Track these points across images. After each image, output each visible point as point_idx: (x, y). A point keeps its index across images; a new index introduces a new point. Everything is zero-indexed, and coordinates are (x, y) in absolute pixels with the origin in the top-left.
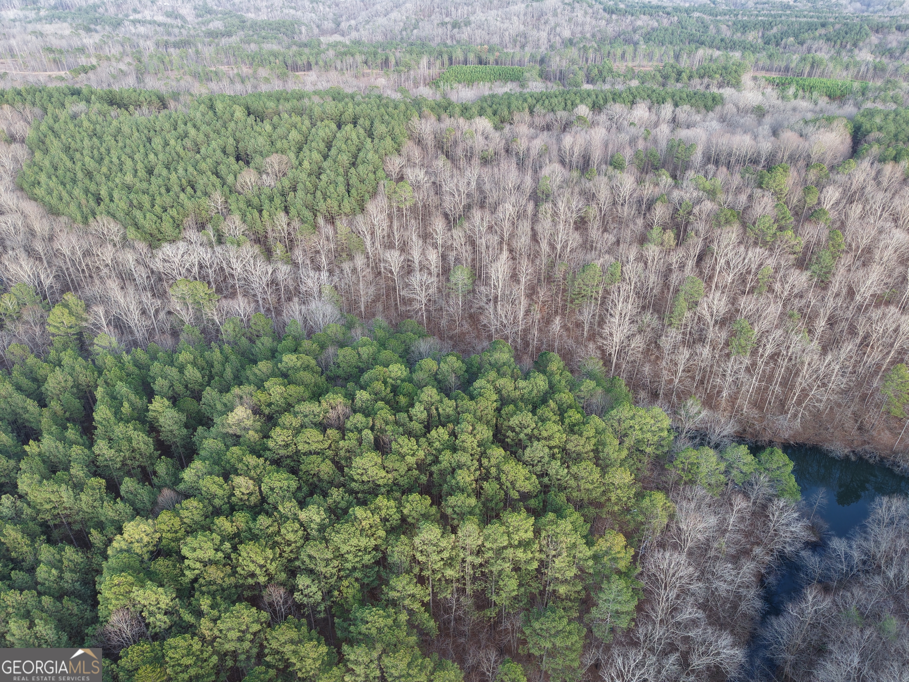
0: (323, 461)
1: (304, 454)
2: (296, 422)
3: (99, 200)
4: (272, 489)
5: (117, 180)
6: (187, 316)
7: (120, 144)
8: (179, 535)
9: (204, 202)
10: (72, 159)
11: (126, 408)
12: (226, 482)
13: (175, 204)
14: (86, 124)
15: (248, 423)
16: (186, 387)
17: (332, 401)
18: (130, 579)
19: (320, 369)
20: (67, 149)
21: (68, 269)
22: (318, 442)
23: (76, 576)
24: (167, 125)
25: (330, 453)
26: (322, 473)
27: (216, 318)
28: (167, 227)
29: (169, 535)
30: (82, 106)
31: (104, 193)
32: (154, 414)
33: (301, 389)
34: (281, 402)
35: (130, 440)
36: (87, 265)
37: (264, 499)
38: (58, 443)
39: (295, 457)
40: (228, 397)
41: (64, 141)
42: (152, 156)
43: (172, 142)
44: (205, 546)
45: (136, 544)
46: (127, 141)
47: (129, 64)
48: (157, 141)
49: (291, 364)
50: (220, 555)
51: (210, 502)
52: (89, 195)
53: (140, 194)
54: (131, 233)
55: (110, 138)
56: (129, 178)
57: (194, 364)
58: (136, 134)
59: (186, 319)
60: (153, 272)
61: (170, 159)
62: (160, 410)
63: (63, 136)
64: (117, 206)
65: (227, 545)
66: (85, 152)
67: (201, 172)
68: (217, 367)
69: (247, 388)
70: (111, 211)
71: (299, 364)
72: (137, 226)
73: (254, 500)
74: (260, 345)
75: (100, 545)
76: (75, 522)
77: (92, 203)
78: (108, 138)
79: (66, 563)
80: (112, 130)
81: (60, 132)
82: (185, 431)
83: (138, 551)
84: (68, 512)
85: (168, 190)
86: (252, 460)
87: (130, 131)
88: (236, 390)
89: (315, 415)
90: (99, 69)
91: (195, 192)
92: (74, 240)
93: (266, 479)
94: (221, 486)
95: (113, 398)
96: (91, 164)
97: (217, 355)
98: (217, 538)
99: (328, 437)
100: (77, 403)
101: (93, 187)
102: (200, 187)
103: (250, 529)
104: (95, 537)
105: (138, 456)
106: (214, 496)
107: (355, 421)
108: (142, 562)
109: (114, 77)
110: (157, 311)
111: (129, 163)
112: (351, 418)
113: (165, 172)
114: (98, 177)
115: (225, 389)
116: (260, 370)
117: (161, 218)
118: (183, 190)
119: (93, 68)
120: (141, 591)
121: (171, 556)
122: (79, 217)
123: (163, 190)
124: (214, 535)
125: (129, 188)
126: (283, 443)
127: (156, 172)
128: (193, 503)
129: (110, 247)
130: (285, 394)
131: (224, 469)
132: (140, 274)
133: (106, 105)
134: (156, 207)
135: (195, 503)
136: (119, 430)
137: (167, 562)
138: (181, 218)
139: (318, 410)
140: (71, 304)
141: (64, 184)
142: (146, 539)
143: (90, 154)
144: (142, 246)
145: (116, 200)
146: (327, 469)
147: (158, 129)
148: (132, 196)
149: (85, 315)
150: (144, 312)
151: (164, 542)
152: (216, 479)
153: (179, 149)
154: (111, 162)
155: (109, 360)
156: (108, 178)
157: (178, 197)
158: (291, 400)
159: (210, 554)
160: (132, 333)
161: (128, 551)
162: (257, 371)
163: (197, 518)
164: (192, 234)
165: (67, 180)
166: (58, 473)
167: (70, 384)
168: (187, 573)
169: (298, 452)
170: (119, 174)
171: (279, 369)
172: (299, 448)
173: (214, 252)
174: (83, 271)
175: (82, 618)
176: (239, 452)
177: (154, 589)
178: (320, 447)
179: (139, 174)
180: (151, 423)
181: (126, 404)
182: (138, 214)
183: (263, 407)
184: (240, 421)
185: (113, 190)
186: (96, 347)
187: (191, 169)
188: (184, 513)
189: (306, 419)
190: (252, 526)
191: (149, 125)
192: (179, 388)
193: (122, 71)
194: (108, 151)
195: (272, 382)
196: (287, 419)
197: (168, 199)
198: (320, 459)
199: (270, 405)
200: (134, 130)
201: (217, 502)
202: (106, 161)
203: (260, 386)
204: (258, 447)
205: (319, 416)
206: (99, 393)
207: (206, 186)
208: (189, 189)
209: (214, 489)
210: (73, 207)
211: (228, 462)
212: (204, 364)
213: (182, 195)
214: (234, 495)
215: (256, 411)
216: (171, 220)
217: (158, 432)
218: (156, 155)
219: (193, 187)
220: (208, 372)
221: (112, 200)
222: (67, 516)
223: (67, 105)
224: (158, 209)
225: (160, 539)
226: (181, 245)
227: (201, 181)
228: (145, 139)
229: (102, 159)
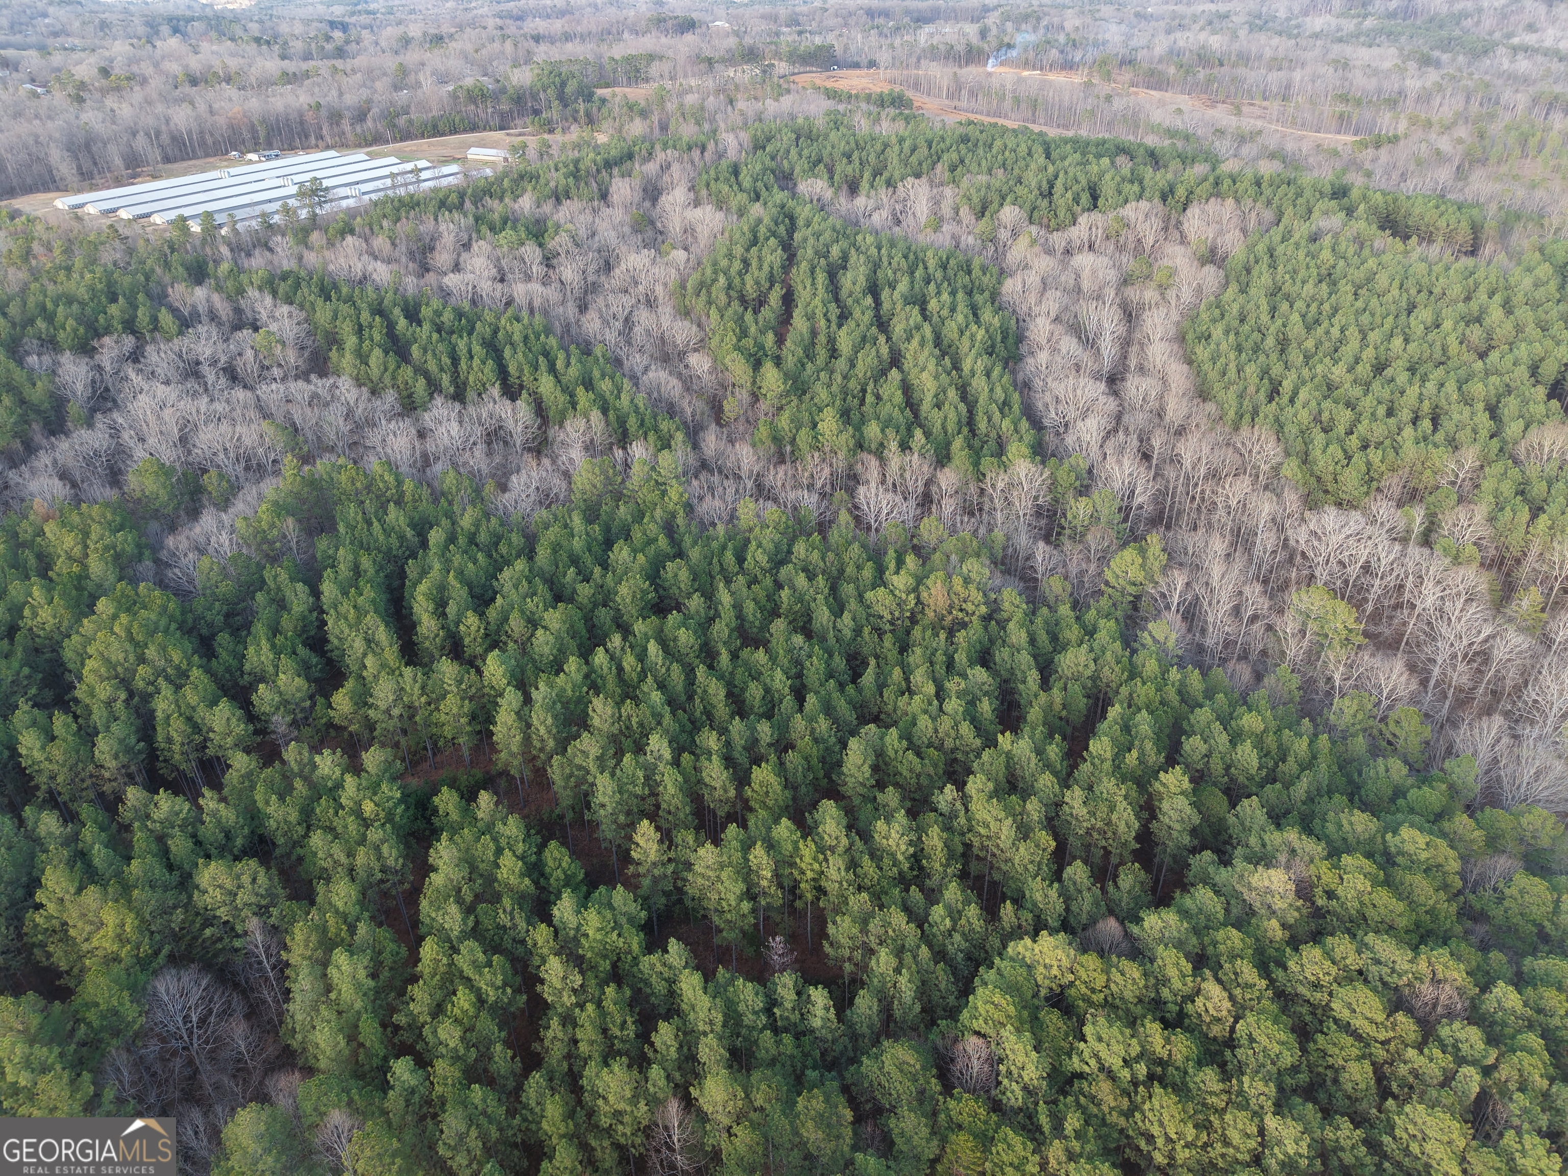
0: (1359, 1058)
1: (1336, 1021)
2: (1354, 961)
3: (1274, 392)
4: (1251, 1039)
5: (1319, 369)
6: (1294, 650)
7: (1360, 304)
8: (1095, 997)
9: (1441, 458)
10: (1273, 310)
11: (1132, 758)
12: (1194, 976)
13: (1387, 442)
14: (1326, 255)
15: (1279, 904)
16: (1228, 768)
17: (1439, 968)
18: (1012, 1010)
19: (1459, 884)
20: (1275, 292)
21: (1175, 488)
22: (1371, 1021)
23: (964, 945)
24: (1456, 290)
25: (1380, 1053)
26: (1347, 1075)
27: (1337, 677)
28: (1351, 479)
29: (1083, 990)
30: (1336, 220)
31: (1287, 386)
32: (1162, 789)
33: (1400, 907)
34: (1353, 906)
35: (1112, 808)
36: (1203, 492)
37: (1231, 1042)
38: (1033, 755)
39: (1319, 1012)
40: (1274, 838)
41: (1278, 277)
42: (1398, 342)
43: (1447, 325)
44: (1115, 1047)
45: (1041, 969)
46: (1374, 302)
47: (1460, 141)
48: (1425, 315)
49: (1409, 848)
50: (1126, 1074)
51: (1156, 986)
52: (1266, 381)
53: (1341, 406)
54: (1291, 469)
55: (1349, 287)
56: (1338, 372)
57: (1259, 742)
58: (1395, 292)
59: (1290, 653)
60: (1286, 545)
61: (1426, 355)
62: (1173, 789)
63: (1280, 268)
64: (1295, 415)
65: (1142, 1069)
66: (1300, 305)
67: (1468, 401)
68: (1290, 766)
69: (1311, 847)
70: (1282, 419)
71: (1424, 856)
72: (1305, 459)
73: (1216, 1031)
74: (1382, 769)
75: (1007, 926)
76: (999, 868)
77: (1262, 396)
78: (1345, 288)
79: (963, 921)
80: (1359, 275)
81: (1281, 260)
82: (1186, 840)
83: (1039, 979)
84: (998, 853)
85: (1390, 413)
86: (1249, 972)
87: (1386, 284)
88: (1292, 835)
89: (1393, 971)
90: (1402, 142)
91: (1435, 430)
92: (1206, 450)
93: (1251, 1018)
94: (1184, 976)
95: (1126, 728)
96: (1296, 327)
97: (1301, 746)
98: (1135, 1049)
99: (1394, 1024)
100: (1082, 703)
101: (1277, 370)
102: (1448, 425)
103: (1186, 1073)
104: (1007, 910)
105: (1110, 834)
106: (1166, 981)
107: (1461, 1035)
108: (1036, 995)
109: (1419, 163)
110: (1254, 618)
111: (1354, 344)
112: (1457, 1025)
113: (1402, 378)
114: (1294, 355)
115: (1277, 818)
116: (1351, 824)
117: (1349, 458)
118: (1415, 421)
119: (1394, 140)
120: (1013, 1038)
121: (1070, 1019)
122: (1231, 414)
123: (1381, 411)
124: (1134, 1042)
125: (1330, 387)
126: (1313, 978)
127: (1388, 372)
128: (1133, 971)
129: (1247, 480)
130: (1366, 898)
131: (1203, 948)
132: (1266, 540)
133: (1374, 227)
134: (1353, 437)
135: (1137, 975)
136: (1108, 786)
137: (1060, 1024)
138: (1383, 468)
139: (1406, 966)
140: (1150, 553)
141: (1239, 349)
142: (1055, 971)
143: (1304, 309)
144: (1292, 499)
145: (1298, 404)
146: (1358, 1077)
147: (1437, 291)
148: (1327, 404)
149: (1158, 578)
150: (1236, 611)
151: (1072, 991)
152: (1183, 961)
153: (1453, 342)
154: (1327, 332)
155: (1151, 666)
156: (1307, 357)
157: (1400, 430)
158: (1370, 913)
159: (1115, 1062)
160: (1203, 631)
161: (1029, 967)
162: (1345, 822)
163: (1128, 995)
164: (1384, 509)
165: (1248, 345)
166: (1013, 797)
167: (1088, 673)
168: (1075, 1059)
169: (1327, 1008)
170: (1327, 360)
171: (1384, 841)
172: (1333, 1005)
173: (1403, 554)
174: (1193, 498)
175: (943, 998)
176: (1238, 944)
177: (1029, 1048)
178: (1368, 1030)
179: (1359, 368)
180: (1150, 795)
181: (1135, 753)
182: (1319, 438)
183: (1319, 891)
184: (1269, 891)
185: (1304, 383)
186: (1146, 634)
187: (1451, 387)
188: (1116, 976)
189: (1374, 969)
190: (1190, 1071)
191: (1425, 281)
192: (1217, 766)
193: (1438, 152)
194: (1335, 310)
195: (1357, 863)
196: (1342, 945)
197: (1379, 431)
198: (1355, 1052)
199: (1330, 894)
200: (1396, 283)
201: (1165, 993)
202: (1320, 331)
203: (1334, 853)
204: (1272, 952)
205: (1400, 976)
206: (1115, 712)
207: (1459, 427)
208: (1426, 424)
209: (1172, 972)
210: (1232, 394)
211: (1215, 944)
212: (1274, 746)
213: (1408, 431)
214: (1193, 1001)
215: (1304, 890)
216: (1364, 469)
217: (1153, 816)
218: (1407, 341)
219: (1435, 422)
220: (1271, 764)
221: (1292, 401)
222: (994, 855)
223: (1316, 214)
224: (1354, 442)
225: (1072, 984)
226: (1356, 520)
227: (1457, 414)
228: (1404, 304)
229: (1317, 322)
